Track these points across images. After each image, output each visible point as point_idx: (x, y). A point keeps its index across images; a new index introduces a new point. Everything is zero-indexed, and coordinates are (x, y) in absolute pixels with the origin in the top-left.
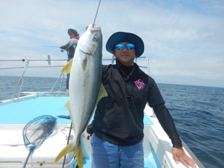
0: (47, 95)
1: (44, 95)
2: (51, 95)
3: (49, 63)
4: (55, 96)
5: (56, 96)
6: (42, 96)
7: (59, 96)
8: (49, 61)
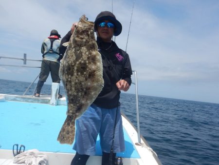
0: (18, 99)
1: (14, 100)
2: (22, 100)
3: (25, 63)
4: (26, 101)
5: (28, 101)
6: (12, 100)
7: (32, 102)
8: (25, 60)
